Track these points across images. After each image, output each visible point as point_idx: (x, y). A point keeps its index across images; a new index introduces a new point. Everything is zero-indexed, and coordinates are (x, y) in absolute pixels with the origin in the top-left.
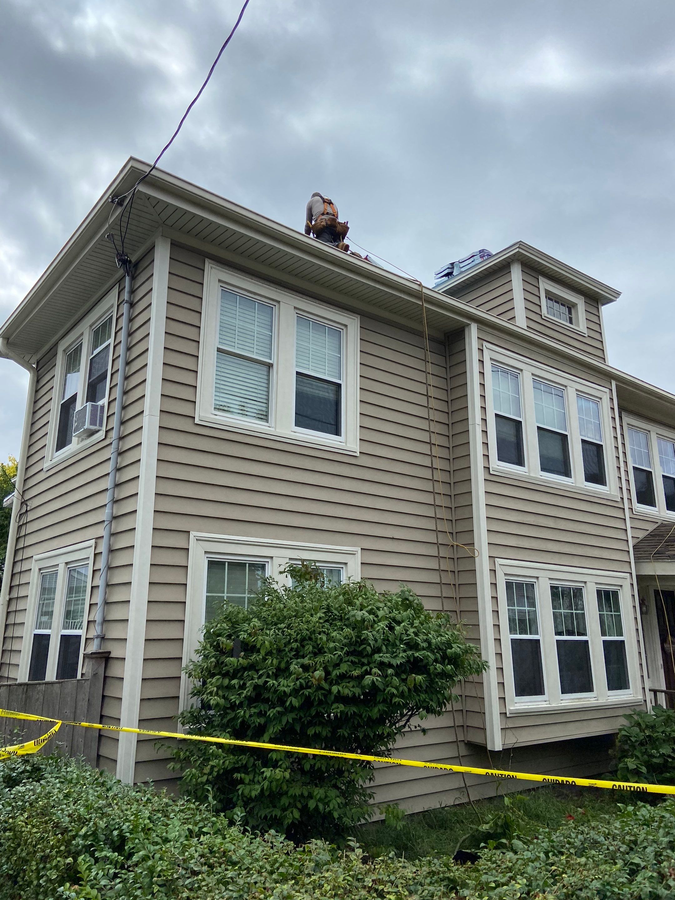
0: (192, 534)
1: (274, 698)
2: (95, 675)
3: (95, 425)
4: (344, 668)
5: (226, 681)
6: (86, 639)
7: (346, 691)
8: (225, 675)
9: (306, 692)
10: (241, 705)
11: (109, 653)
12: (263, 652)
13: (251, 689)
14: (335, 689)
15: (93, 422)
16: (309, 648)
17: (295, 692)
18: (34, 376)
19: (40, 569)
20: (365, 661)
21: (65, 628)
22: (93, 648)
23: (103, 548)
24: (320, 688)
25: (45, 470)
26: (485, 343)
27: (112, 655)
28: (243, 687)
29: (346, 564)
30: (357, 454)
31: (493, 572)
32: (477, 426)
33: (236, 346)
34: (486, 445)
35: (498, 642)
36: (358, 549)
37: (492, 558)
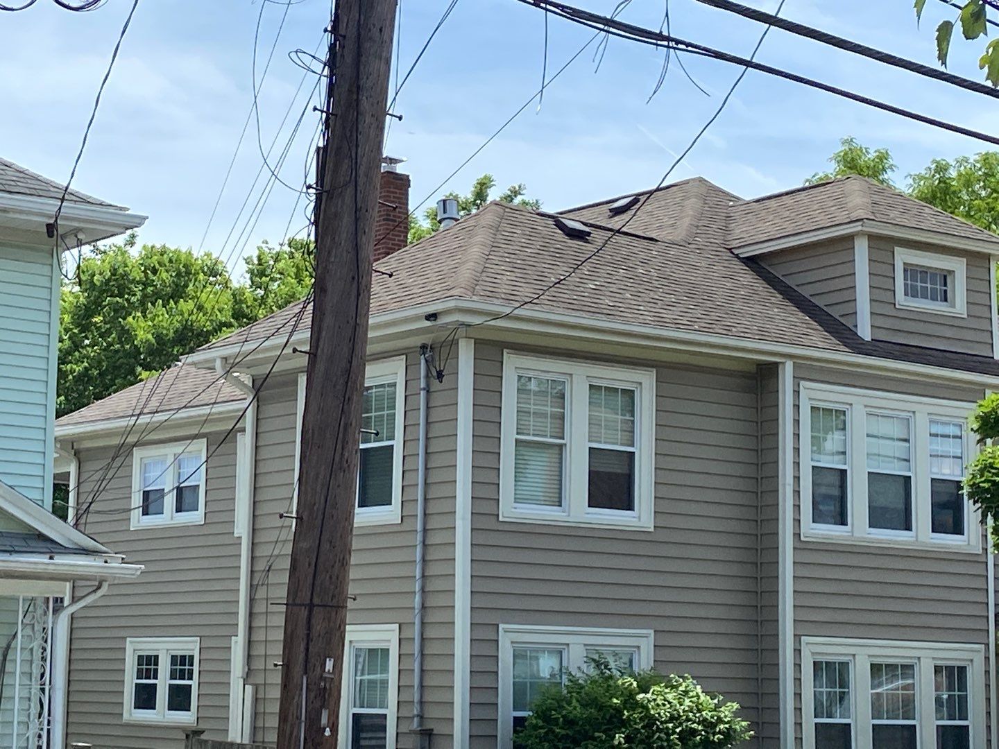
0: (501, 626)
6: (399, 718)
11: (432, 730)
21: (358, 706)
22: (414, 725)
23: (414, 635)
26: (802, 382)
27: (435, 732)
29: (638, 647)
30: (652, 529)
31: (798, 651)
32: (787, 487)
33: (532, 432)
34: (797, 507)
35: (799, 725)
36: (652, 632)
37: (797, 637)
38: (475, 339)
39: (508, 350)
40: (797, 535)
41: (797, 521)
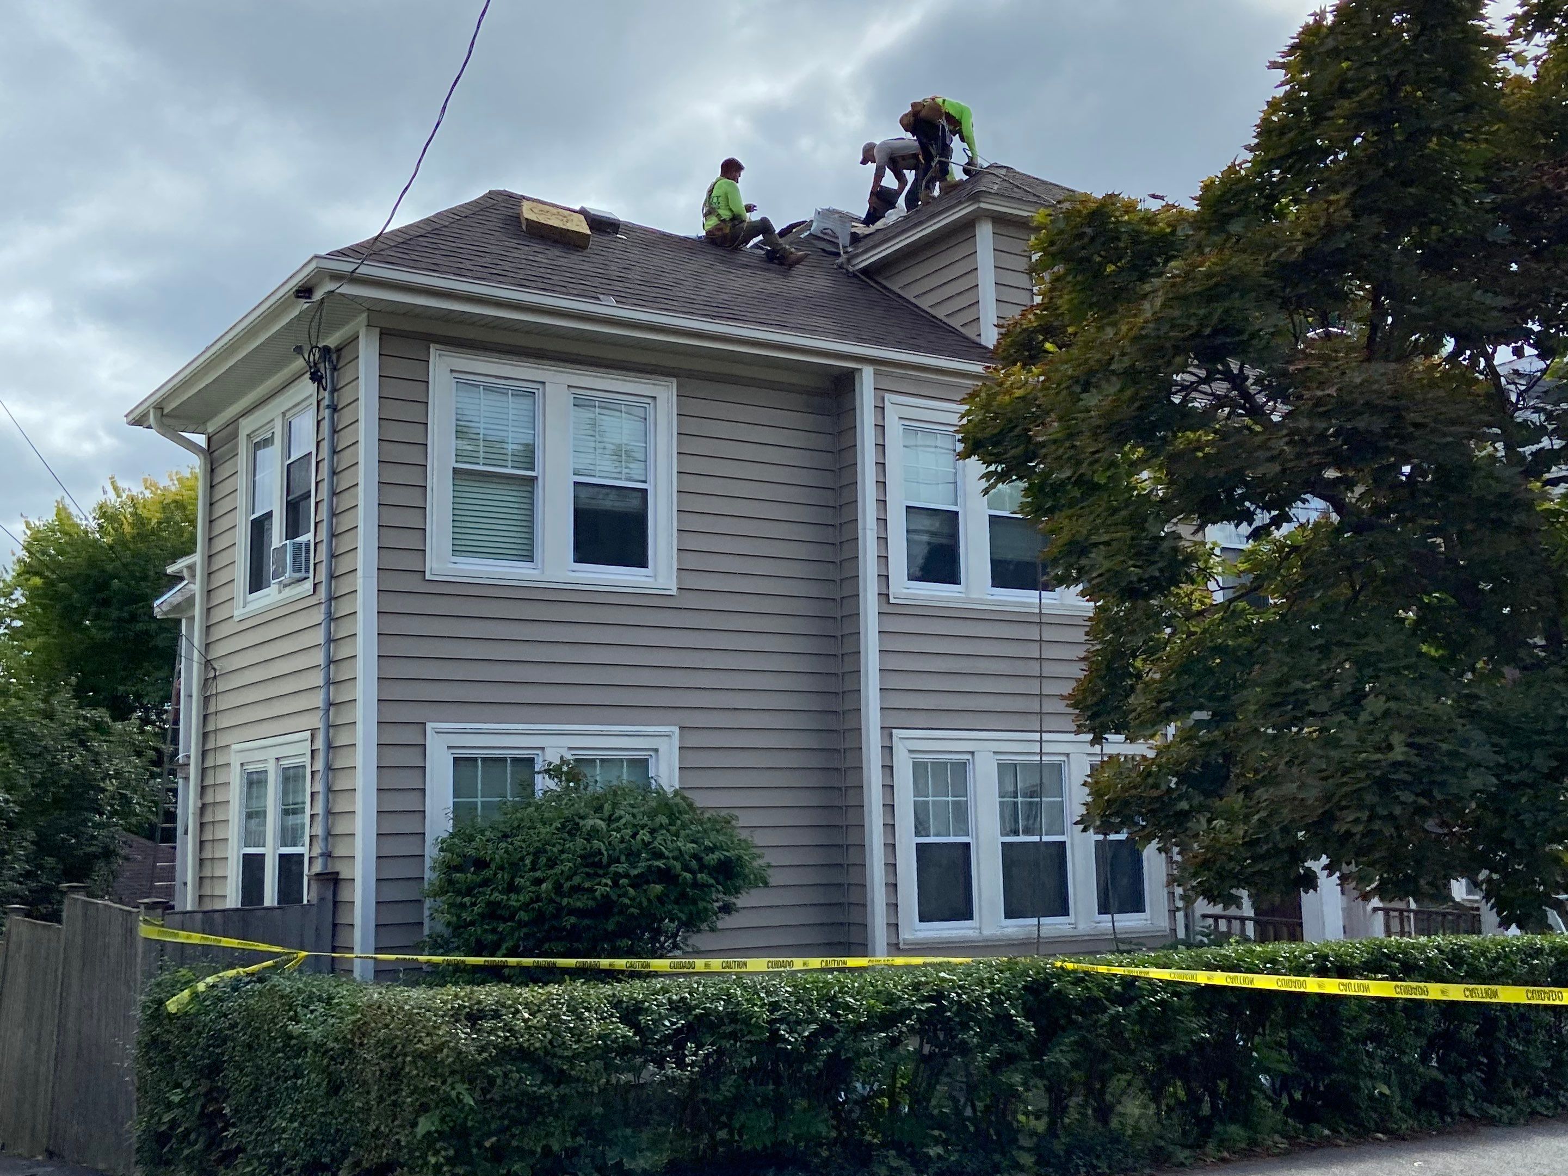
0: (429, 726)
1: (506, 913)
2: (322, 899)
3: (299, 570)
4: (577, 880)
5: (459, 899)
6: (310, 858)
7: (579, 904)
8: (458, 893)
9: (536, 906)
10: (472, 923)
11: (338, 873)
12: (493, 866)
13: (483, 905)
14: (565, 901)
15: (297, 569)
16: (543, 860)
17: (525, 906)
18: (205, 464)
19: (242, 764)
20: (601, 872)
21: (284, 844)
22: (318, 867)
23: (320, 744)
24: (552, 901)
25: (236, 619)
26: (887, 396)
27: (341, 877)
28: (474, 904)
29: (656, 750)
30: (674, 592)
31: (888, 750)
32: (868, 532)
33: (481, 461)
34: (883, 559)
35: (891, 847)
36: (676, 730)
37: (887, 731)
38: (381, 328)
39: (438, 346)
40: (884, 596)
41: (884, 578)
